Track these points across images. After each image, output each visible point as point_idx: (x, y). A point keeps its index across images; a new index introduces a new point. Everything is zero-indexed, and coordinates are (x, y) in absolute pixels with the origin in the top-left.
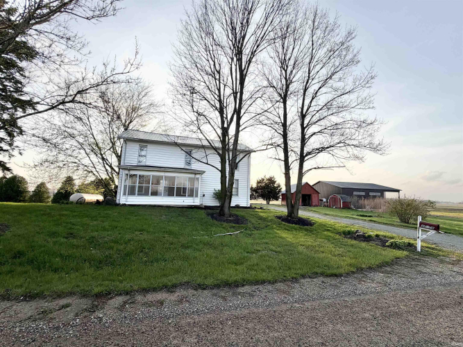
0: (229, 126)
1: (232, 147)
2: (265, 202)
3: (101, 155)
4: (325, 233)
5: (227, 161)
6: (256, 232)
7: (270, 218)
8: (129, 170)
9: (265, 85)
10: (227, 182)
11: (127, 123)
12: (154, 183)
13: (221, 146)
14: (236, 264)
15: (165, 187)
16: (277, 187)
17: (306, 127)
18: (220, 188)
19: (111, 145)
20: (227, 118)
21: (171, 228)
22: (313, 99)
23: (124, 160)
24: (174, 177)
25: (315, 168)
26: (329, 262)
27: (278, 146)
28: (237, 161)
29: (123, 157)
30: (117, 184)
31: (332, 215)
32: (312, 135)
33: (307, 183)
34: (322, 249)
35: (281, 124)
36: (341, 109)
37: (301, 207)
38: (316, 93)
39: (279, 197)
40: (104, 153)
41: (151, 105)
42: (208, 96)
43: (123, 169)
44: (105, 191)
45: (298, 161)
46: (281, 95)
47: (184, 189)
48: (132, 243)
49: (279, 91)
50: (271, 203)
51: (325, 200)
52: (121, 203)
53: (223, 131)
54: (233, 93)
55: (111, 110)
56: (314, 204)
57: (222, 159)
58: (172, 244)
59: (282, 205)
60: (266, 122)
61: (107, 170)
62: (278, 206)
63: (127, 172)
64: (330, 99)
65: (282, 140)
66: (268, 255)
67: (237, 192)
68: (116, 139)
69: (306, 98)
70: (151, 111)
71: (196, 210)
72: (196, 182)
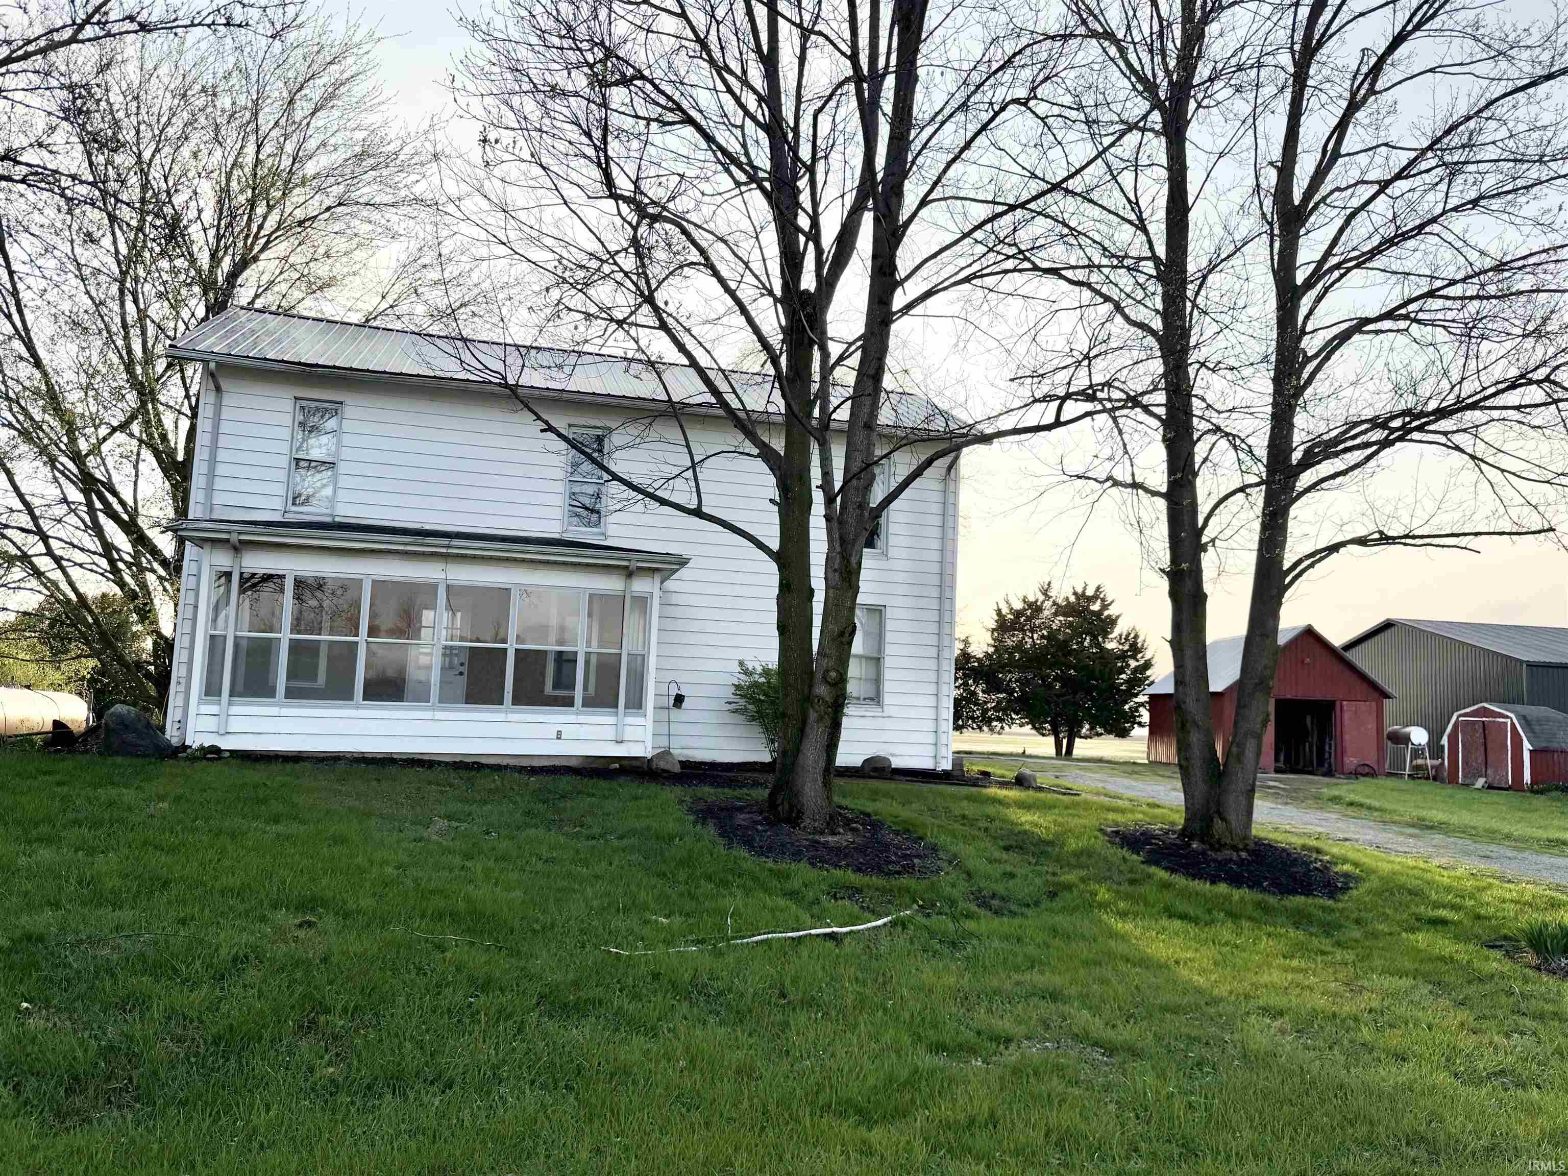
0: (827, 284)
1: (843, 414)
2: (1045, 746)
3: (78, 458)
4: (1421, 939)
5: (818, 497)
6: (985, 923)
7: (1073, 844)
8: (238, 548)
9: (1054, 28)
10: (817, 621)
11: (226, 264)
12: (386, 623)
13: (779, 404)
14: (866, 1117)
15: (448, 651)
16: (1123, 656)
17: (1309, 284)
18: (771, 658)
19: (132, 398)
20: (814, 235)
21: (482, 893)
22: (1353, 107)
23: (210, 489)
24: (505, 593)
25: (1362, 541)
26: (1433, 1117)
27: (1133, 401)
28: (877, 495)
29: (199, 468)
30: (167, 630)
31: (1465, 831)
32: (1344, 337)
33: (1309, 633)
34: (1394, 1039)
35: (1149, 267)
36: (1534, 173)
37: (1270, 779)
38: (1376, 70)
39: (1133, 718)
40: (96, 450)
41: (360, 157)
42: (705, 98)
43: (201, 542)
44: (102, 672)
45: (1258, 496)
46: (1149, 87)
47: (565, 661)
48: (252, 974)
49: (1141, 58)
50: (1083, 747)
51: (1419, 736)
52: (196, 739)
53: (791, 314)
54: (858, 78)
55: (132, 193)
56: (1351, 761)
57: (783, 486)
58: (486, 986)
59: (1154, 764)
60: (1057, 254)
61: (108, 549)
62: (1129, 767)
63: (223, 560)
64: (1462, 110)
65: (1157, 366)
66: (1059, 1069)
67: (878, 681)
68: (160, 365)
69: (1311, 102)
70: (365, 192)
71: (628, 788)
72: (632, 620)
